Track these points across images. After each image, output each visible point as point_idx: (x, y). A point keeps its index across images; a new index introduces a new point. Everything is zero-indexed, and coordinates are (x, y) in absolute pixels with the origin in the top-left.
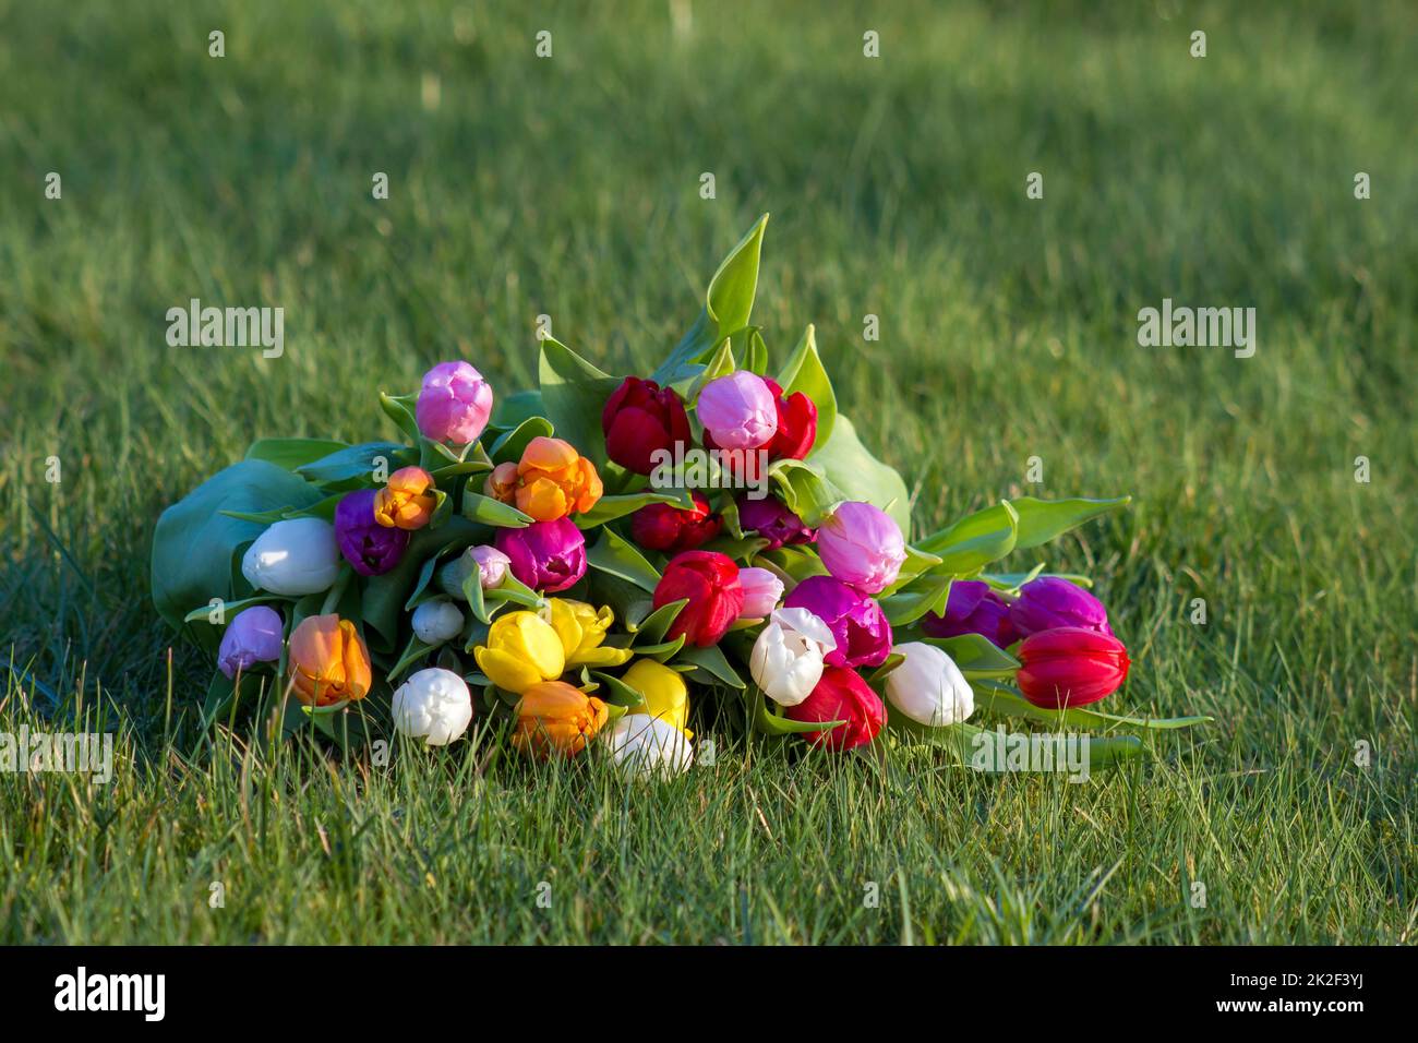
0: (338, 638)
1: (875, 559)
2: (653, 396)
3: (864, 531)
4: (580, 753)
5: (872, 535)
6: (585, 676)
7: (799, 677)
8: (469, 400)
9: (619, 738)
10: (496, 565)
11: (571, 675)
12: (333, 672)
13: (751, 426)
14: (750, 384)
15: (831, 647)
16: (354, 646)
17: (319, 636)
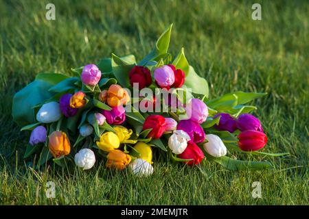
0: (62, 138)
1: (201, 115)
2: (142, 71)
3: (198, 108)
4: (124, 170)
5: (200, 109)
6: (125, 148)
7: (181, 148)
8: (95, 76)
9: (134, 166)
10: (102, 119)
11: (121, 148)
12: (61, 148)
13: (168, 82)
14: (167, 69)
15: (189, 139)
16: (66, 140)
17: (57, 138)
